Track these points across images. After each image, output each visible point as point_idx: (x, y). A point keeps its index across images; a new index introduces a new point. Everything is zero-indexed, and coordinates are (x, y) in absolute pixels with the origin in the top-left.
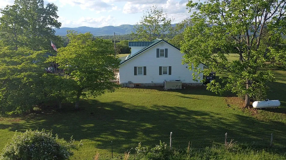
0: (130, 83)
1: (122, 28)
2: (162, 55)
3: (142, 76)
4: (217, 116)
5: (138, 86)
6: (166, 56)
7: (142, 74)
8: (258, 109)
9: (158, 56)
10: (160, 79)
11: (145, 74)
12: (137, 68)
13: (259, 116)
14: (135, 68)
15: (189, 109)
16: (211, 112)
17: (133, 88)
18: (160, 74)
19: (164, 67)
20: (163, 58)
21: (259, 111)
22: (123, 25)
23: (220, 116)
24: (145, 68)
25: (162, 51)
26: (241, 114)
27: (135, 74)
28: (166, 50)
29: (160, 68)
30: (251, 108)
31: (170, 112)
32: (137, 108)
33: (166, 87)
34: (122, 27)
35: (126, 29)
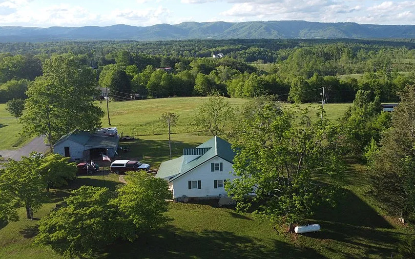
0: (184, 197)
1: (184, 28)
2: (217, 169)
3: (197, 190)
4: (260, 243)
5: (193, 201)
6: (221, 170)
7: (197, 187)
8: (299, 234)
9: (212, 170)
10: (215, 193)
11: (200, 188)
12: (192, 182)
13: (297, 242)
14: (190, 182)
15: (237, 234)
16: (256, 238)
17: (187, 203)
18: (215, 187)
19: (219, 181)
20: (218, 172)
21: (299, 236)
22: (186, 23)
23: (262, 244)
24: (200, 182)
25: (217, 165)
26: (282, 240)
27: (190, 188)
28: (221, 164)
29: (215, 181)
30: (293, 233)
31: (218, 239)
32: (189, 235)
33: (221, 203)
34: (185, 26)
35: (190, 29)
